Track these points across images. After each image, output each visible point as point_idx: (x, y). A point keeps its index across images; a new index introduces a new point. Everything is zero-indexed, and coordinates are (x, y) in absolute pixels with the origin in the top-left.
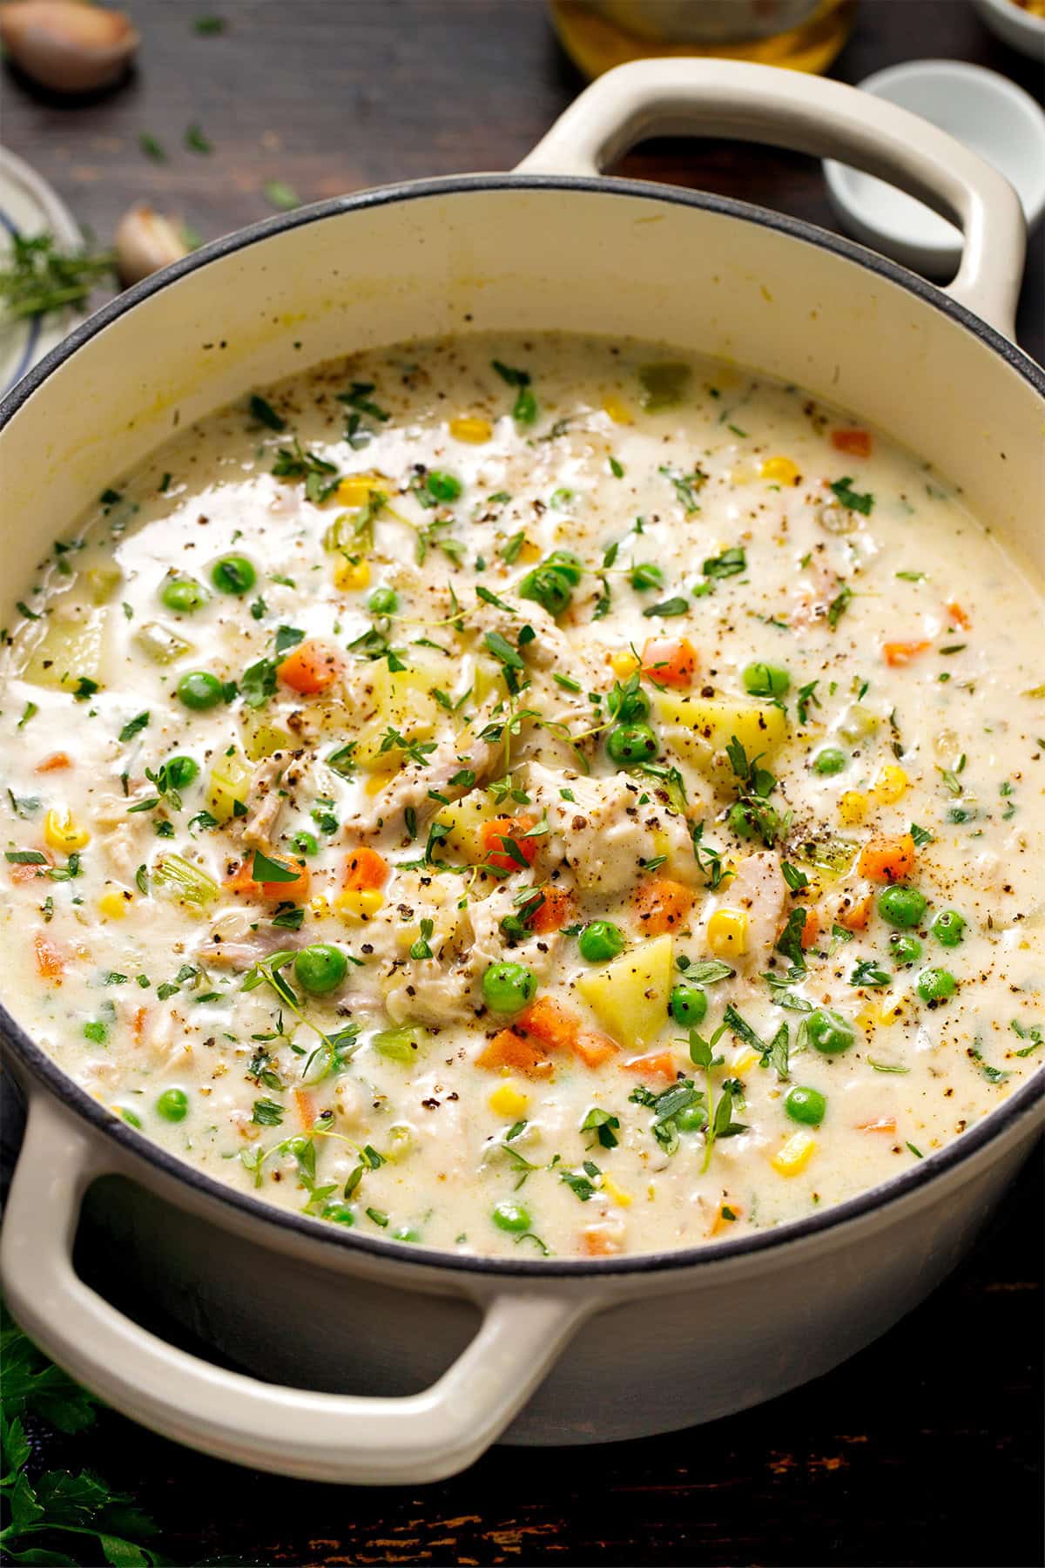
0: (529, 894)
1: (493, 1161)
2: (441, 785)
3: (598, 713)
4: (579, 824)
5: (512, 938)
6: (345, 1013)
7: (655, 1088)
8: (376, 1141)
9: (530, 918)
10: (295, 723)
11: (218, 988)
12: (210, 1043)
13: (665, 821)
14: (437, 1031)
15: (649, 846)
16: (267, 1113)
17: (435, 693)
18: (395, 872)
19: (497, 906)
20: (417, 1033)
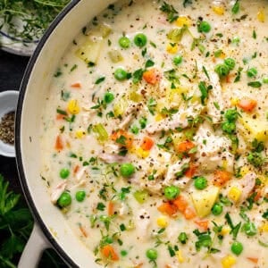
0: (186, 166)
1: (152, 238)
2: (173, 128)
3: (222, 118)
4: (204, 155)
5: (178, 177)
6: (129, 182)
7: (201, 231)
8: (126, 223)
9: (185, 172)
10: (143, 92)
11: (99, 167)
12: (92, 182)
13: (228, 158)
14: (151, 196)
15: (221, 164)
16: (100, 207)
17: (183, 94)
18: (155, 146)
19: (177, 167)
20: (146, 195)
